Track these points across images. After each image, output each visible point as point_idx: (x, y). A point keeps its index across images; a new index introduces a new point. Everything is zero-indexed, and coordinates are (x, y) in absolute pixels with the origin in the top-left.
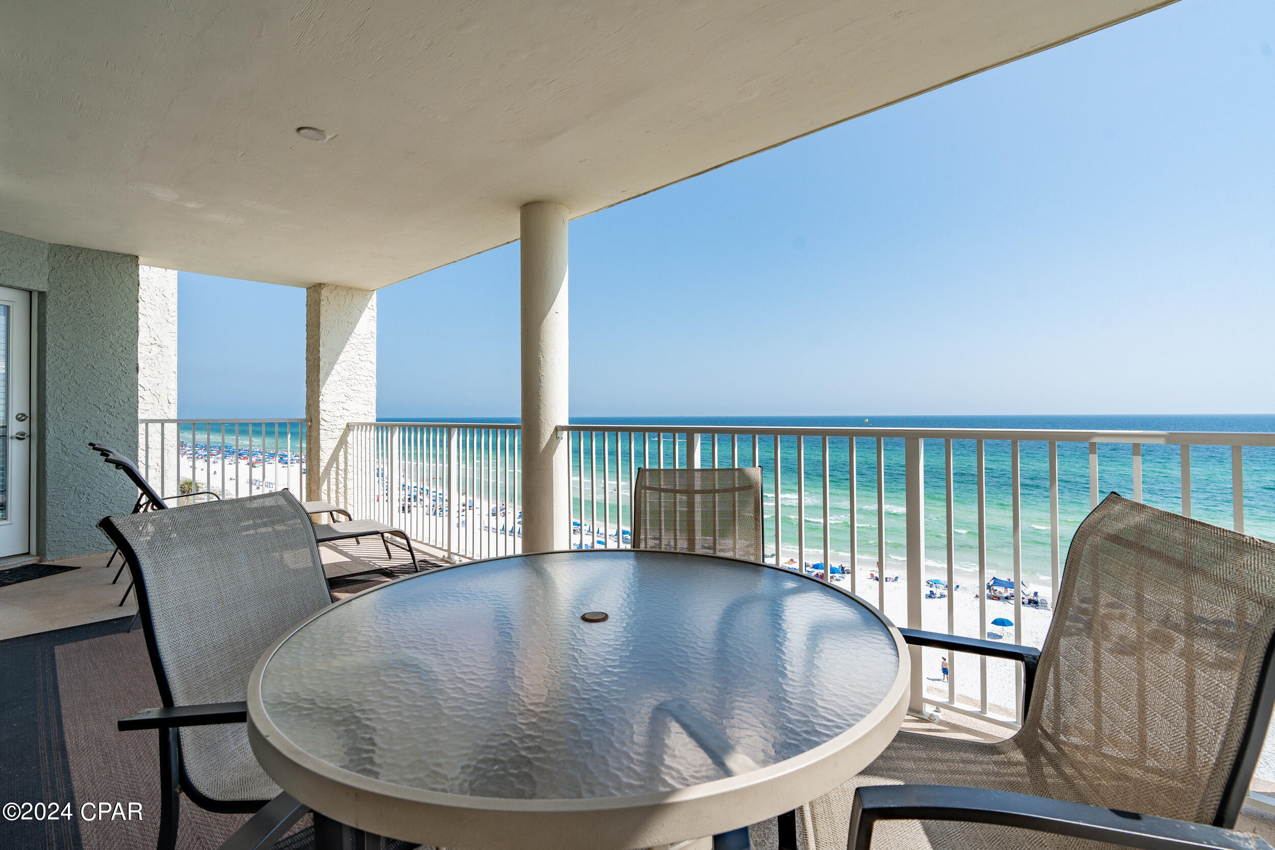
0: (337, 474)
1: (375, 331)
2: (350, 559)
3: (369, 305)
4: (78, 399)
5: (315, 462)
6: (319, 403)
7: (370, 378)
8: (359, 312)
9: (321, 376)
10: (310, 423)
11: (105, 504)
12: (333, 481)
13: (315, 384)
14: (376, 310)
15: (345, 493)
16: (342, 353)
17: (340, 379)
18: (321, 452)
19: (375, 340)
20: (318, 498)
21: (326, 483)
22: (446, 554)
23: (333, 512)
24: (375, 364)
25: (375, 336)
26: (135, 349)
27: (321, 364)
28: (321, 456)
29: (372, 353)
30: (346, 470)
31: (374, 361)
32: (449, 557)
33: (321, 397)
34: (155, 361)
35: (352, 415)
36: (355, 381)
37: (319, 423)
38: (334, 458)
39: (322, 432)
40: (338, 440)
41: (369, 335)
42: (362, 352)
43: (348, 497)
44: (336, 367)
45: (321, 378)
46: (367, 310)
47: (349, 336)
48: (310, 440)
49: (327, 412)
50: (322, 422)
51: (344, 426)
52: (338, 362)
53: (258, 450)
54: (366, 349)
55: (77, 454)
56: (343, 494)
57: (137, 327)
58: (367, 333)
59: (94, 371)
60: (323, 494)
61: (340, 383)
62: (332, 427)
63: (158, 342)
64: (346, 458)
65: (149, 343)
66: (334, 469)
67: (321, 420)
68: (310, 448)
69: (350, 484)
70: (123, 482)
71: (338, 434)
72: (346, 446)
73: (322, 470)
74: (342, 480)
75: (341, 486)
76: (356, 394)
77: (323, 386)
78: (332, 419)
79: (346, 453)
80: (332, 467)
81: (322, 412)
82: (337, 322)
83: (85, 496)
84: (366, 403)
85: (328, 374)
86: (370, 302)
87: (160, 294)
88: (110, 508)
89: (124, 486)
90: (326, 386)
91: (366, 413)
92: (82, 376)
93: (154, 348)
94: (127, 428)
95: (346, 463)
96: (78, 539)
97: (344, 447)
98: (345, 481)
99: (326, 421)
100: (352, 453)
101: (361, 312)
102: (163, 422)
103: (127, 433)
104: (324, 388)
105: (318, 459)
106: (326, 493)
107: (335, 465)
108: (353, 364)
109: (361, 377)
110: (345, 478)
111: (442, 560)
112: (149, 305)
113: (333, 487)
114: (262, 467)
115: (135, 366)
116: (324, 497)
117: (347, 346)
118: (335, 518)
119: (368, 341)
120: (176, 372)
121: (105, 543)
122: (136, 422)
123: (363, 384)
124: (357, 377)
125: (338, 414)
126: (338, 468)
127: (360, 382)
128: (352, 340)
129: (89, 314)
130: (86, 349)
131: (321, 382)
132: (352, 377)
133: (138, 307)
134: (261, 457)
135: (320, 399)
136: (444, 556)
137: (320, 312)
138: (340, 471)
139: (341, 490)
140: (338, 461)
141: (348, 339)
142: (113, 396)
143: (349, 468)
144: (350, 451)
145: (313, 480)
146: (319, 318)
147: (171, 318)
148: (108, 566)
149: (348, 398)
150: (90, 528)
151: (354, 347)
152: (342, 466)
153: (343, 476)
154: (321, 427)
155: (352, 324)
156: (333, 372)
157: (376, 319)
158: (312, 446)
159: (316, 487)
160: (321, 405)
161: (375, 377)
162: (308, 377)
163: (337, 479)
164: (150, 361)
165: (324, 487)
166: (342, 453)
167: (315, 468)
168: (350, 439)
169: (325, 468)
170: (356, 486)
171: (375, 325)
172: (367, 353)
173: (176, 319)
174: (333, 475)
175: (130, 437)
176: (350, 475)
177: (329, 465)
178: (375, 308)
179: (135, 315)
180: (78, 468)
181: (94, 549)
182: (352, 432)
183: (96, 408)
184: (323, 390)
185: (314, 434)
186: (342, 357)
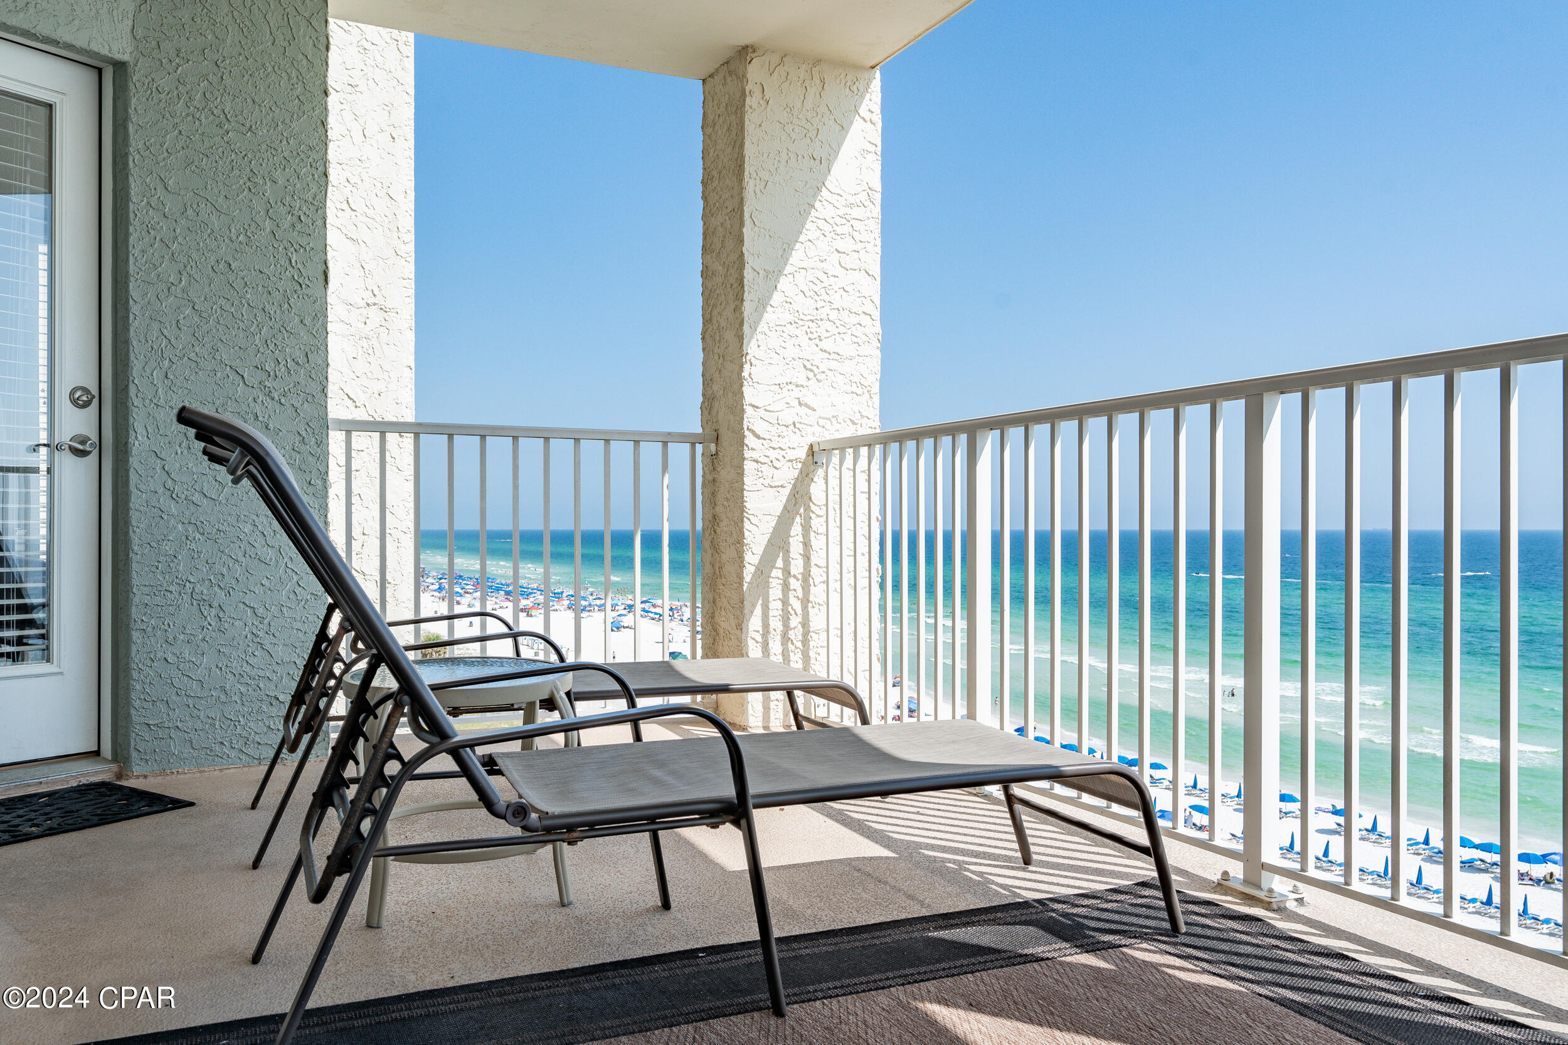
0: (786, 587)
1: (877, 185)
2: (894, 851)
3: (863, 111)
4: (197, 349)
5: (728, 554)
6: (742, 385)
7: (865, 320)
8: (838, 128)
9: (748, 308)
10: (713, 447)
11: (257, 636)
12: (775, 606)
13: (729, 335)
14: (880, 125)
15: (805, 642)
16: (798, 246)
17: (791, 318)
18: (747, 524)
19: (877, 211)
20: (740, 651)
21: (758, 610)
22: (1236, 869)
23: (797, 693)
24: (879, 279)
25: (878, 197)
26: (319, 222)
27: (748, 274)
28: (747, 533)
29: (870, 247)
30: (806, 576)
31: (876, 270)
32: (1252, 880)
33: (747, 367)
34: (374, 341)
35: (822, 422)
36: (828, 325)
37: (741, 442)
38: (778, 542)
39: (748, 466)
40: (787, 491)
41: (863, 197)
42: (846, 245)
43: (812, 654)
44: (784, 283)
45: (746, 314)
46: (858, 123)
47: (814, 196)
48: (713, 494)
49: (761, 412)
50: (750, 440)
51: (802, 454)
52: (788, 269)
53: (535, 586)
54: (855, 235)
55: (197, 498)
56: (799, 644)
57: (325, 162)
58: (859, 189)
59: (232, 278)
60: (751, 643)
61: (791, 329)
62: (773, 454)
63: (379, 300)
64: (807, 544)
65: (362, 303)
66: (777, 573)
67: (747, 433)
68: (714, 517)
69: (817, 620)
70: (295, 578)
71: (788, 474)
72: (808, 509)
73: (748, 572)
74: (796, 605)
75: (795, 621)
76: (833, 365)
77: (752, 337)
78: (774, 430)
79: (807, 528)
80: (773, 567)
81: (749, 410)
82: (784, 154)
83: (213, 612)
84: (854, 389)
85: (763, 304)
86: (866, 101)
87: (382, 193)
88: (268, 647)
89: (298, 590)
90: (760, 336)
91: (855, 418)
92: (207, 289)
93: (373, 312)
94: (304, 433)
95: (807, 558)
96: (198, 725)
97: (802, 510)
98: (805, 608)
99: (758, 437)
100: (823, 530)
101: (844, 129)
102: (382, 428)
103: (303, 448)
104: (753, 343)
105: (739, 543)
106: (759, 639)
107: (780, 563)
108: (823, 277)
109: (844, 315)
110: (805, 601)
111: (1222, 886)
112: (365, 219)
113: (776, 624)
114: (542, 616)
115: (321, 268)
116: (754, 651)
117: (808, 225)
118: (802, 712)
119: (857, 212)
120: (413, 366)
121: (257, 739)
122: (324, 425)
123: (848, 338)
124: (833, 315)
125: (787, 417)
126: (787, 572)
127: (842, 329)
128: (823, 209)
129: (220, 125)
130: (214, 218)
131: (746, 328)
132: (822, 313)
133: (326, 109)
134: (541, 598)
135: (745, 374)
136: (1225, 873)
137: (743, 127)
138: (792, 581)
139: (796, 635)
140: (788, 551)
141: (813, 206)
142: (272, 347)
143: (814, 571)
144: (817, 523)
145: (723, 602)
146: (742, 145)
147: (403, 247)
148: (254, 806)
149: (811, 375)
150: (223, 698)
151: (827, 228)
152: (797, 567)
153: (800, 594)
154: (747, 454)
155: (823, 163)
156: (777, 298)
157: (879, 148)
158: (719, 509)
159: (733, 622)
160: (747, 390)
161: (876, 314)
162: (707, 321)
163: (785, 602)
164: (365, 343)
165: (755, 623)
166: (796, 529)
167: (730, 569)
168: (817, 490)
169: (757, 568)
170: (835, 622)
171: (878, 167)
172: (860, 246)
173: (411, 247)
174: (775, 592)
175: (310, 458)
176: (817, 593)
177: (766, 562)
178: (878, 118)
179: (321, 129)
180: (198, 536)
181: (233, 754)
182: (821, 472)
183: (238, 379)
184: (753, 349)
185: (725, 474)
186: (796, 257)
